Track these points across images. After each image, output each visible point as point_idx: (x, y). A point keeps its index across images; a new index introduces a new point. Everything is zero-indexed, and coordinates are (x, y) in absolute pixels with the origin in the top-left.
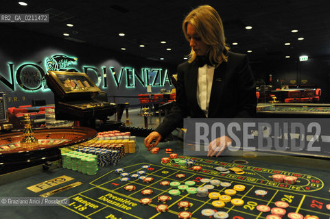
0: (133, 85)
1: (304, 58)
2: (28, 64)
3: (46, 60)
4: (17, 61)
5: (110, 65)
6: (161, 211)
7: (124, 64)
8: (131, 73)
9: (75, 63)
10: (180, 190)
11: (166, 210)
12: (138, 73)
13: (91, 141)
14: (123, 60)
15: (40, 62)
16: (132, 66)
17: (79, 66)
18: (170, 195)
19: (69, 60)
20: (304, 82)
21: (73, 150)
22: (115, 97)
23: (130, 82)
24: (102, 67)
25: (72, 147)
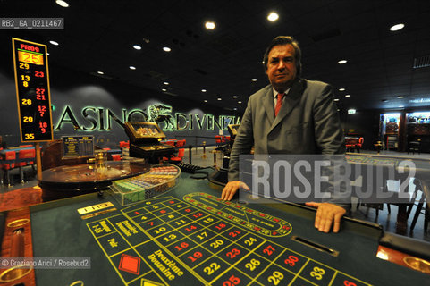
0: (212, 128)
1: (352, 111)
2: (137, 110)
3: (149, 108)
4: (129, 108)
5: (196, 113)
8: (211, 119)
12: (217, 119)
14: (206, 109)
15: (145, 110)
16: (213, 114)
17: (173, 113)
19: (166, 108)
20: (351, 131)
22: (196, 137)
23: (210, 126)
24: (190, 114)
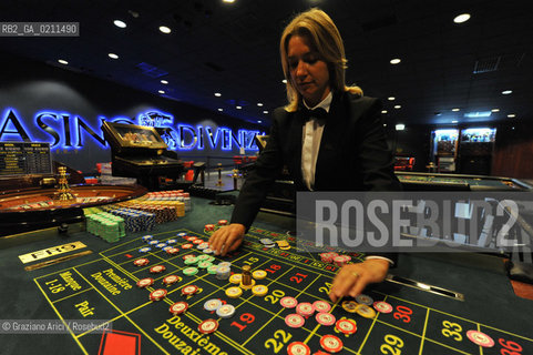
0: (230, 147)
2: (122, 120)
3: (140, 117)
5: (206, 126)
6: (153, 299)
7: (221, 125)
8: (227, 135)
9: (170, 122)
10: (200, 269)
11: (162, 298)
12: (235, 135)
13: (134, 201)
14: (221, 120)
15: (134, 119)
16: (229, 128)
17: (175, 125)
18: (183, 275)
21: (105, 211)
22: (209, 157)
23: (226, 144)
24: (199, 128)
25: (105, 207)
